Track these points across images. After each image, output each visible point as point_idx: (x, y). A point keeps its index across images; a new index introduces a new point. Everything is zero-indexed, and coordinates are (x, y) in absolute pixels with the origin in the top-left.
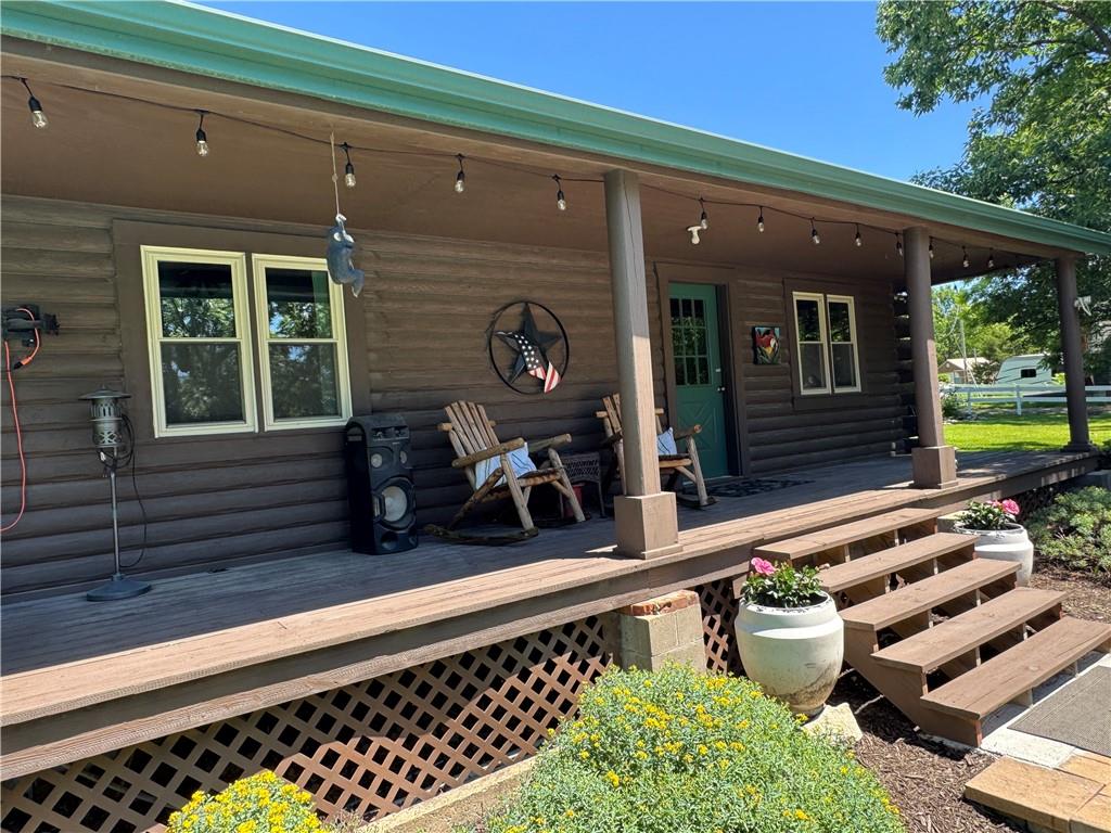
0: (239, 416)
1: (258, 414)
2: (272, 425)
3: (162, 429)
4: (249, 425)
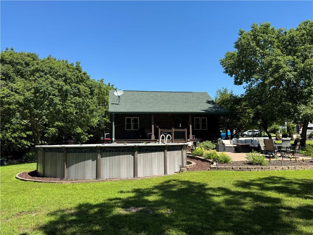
0: (131, 129)
2: (133, 130)
3: (126, 130)
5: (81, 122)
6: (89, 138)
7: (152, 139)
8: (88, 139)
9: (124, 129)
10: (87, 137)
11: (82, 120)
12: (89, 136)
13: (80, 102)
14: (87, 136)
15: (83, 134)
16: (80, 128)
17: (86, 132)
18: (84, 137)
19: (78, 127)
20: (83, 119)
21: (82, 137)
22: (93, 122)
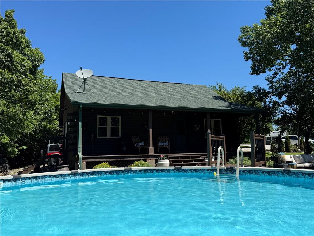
0: (107, 136)
1: (109, 136)
2: (110, 137)
3: (98, 137)
4: (108, 137)
5: (9, 127)
6: (20, 150)
7: (150, 154)
8: (19, 153)
9: (95, 136)
10: (17, 150)
11: (10, 124)
12: (21, 148)
13: (11, 81)
14: (17, 147)
15: (11, 146)
16: (8, 135)
17: (16, 143)
18: (13, 150)
19: (3, 135)
20: (13, 123)
21: (10, 149)
22: (28, 127)
